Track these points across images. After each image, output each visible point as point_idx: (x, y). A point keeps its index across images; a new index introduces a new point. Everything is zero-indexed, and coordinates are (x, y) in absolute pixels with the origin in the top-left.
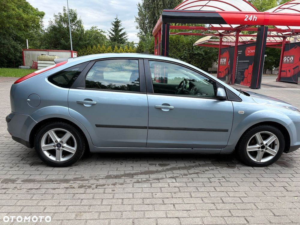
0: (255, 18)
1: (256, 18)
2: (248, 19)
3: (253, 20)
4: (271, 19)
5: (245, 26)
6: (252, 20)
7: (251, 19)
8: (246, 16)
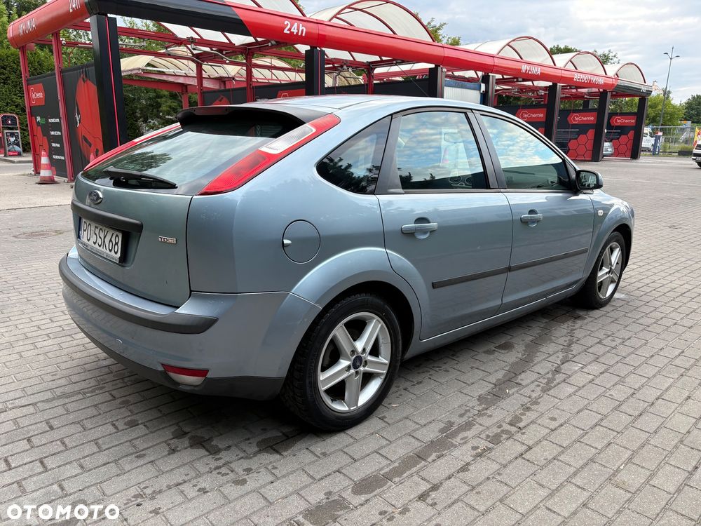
0: (302, 31)
1: (305, 30)
2: (289, 30)
3: (300, 34)
4: (330, 34)
5: (270, 44)
6: (298, 33)
7: (295, 32)
8: (286, 23)
